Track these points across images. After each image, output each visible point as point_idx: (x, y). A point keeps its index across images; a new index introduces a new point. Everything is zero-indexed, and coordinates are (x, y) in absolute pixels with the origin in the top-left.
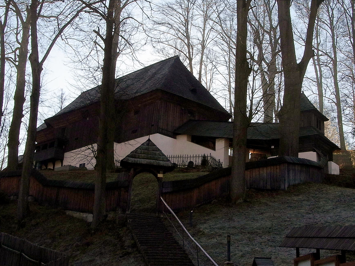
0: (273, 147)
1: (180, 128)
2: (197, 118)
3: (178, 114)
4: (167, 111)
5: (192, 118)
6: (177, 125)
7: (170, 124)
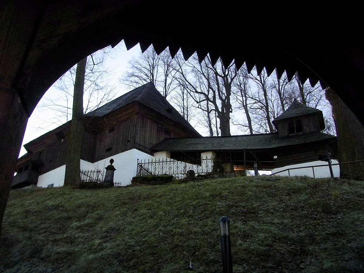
0: (275, 157)
1: (157, 145)
2: (172, 137)
3: (155, 131)
4: (144, 126)
5: (168, 137)
6: (154, 142)
7: (147, 140)
